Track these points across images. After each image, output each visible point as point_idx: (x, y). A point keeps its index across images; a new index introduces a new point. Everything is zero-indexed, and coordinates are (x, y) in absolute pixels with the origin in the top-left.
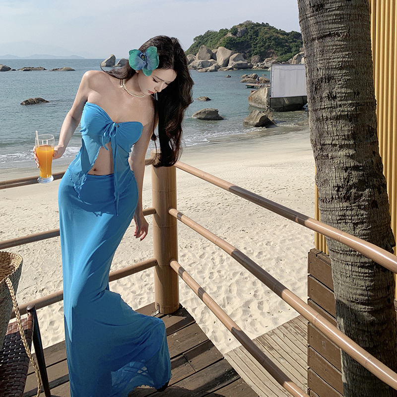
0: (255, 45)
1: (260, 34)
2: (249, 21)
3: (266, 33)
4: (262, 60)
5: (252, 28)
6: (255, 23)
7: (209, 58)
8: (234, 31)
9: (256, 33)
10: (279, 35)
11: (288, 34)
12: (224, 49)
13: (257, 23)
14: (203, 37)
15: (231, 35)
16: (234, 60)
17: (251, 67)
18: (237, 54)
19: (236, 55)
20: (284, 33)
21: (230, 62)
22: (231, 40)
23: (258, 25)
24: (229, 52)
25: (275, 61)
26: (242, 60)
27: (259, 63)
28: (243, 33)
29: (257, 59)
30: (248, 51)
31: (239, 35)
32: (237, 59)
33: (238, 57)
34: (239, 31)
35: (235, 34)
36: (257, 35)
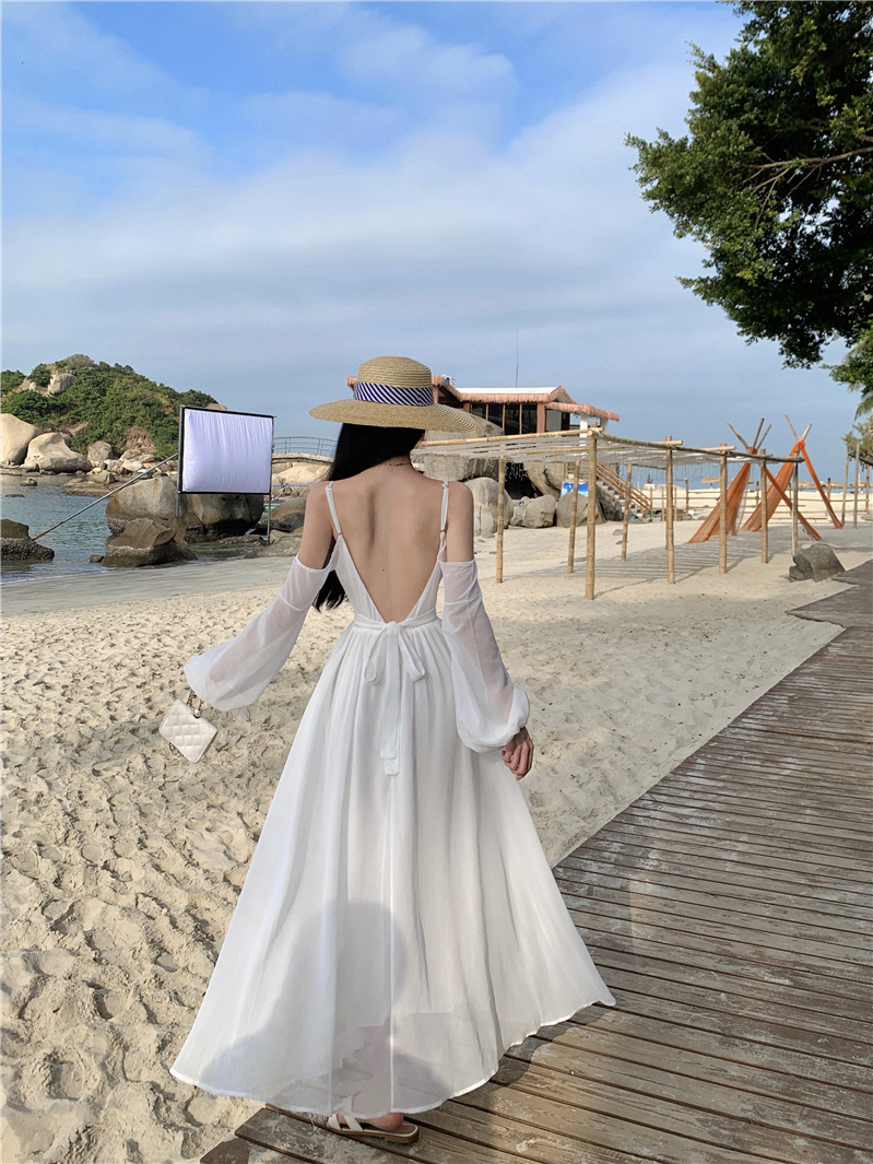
0: (97, 414)
2: (82, 356)
4: (115, 454)
5: (88, 374)
6: (97, 362)
8: (42, 377)
9: (102, 387)
10: (158, 395)
11: (178, 396)
12: (14, 421)
13: (101, 363)
15: (32, 386)
16: (42, 448)
17: (87, 469)
18: (51, 434)
19: (46, 437)
20: (171, 393)
21: (31, 454)
22: (33, 397)
23: (105, 368)
24: (28, 429)
25: (148, 456)
26: (61, 450)
27: (108, 462)
28: (67, 383)
29: (102, 450)
30: (78, 429)
31: (53, 387)
32: (51, 447)
33: (53, 441)
34: (55, 378)
35: (45, 384)
36: (103, 392)
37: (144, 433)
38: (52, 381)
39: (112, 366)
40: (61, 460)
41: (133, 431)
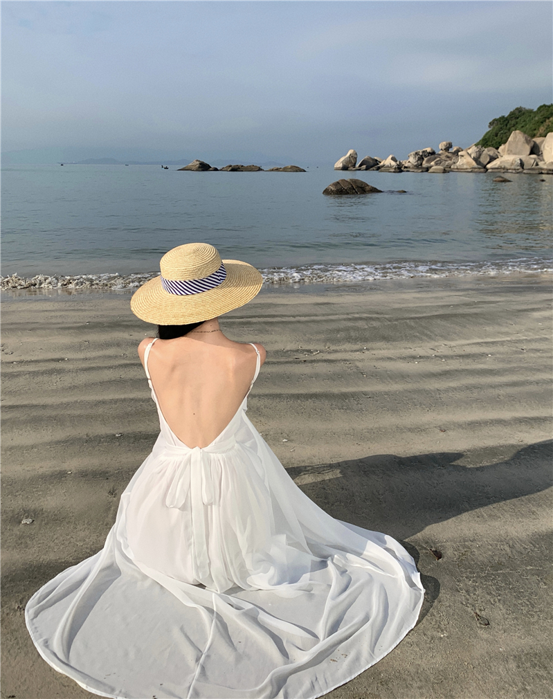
7: (528, 153)
14: (507, 119)
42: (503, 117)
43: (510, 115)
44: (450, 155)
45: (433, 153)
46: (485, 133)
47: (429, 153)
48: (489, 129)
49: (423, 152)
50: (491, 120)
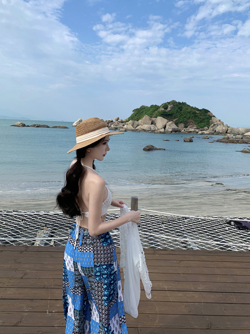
0: (180, 116)
1: (183, 109)
2: (174, 100)
3: (187, 109)
4: (186, 127)
5: (177, 105)
7: (151, 124)
8: (165, 106)
9: (181, 109)
10: (195, 111)
11: (200, 110)
12: (162, 118)
13: (179, 102)
15: (163, 109)
16: (170, 125)
17: (180, 131)
18: (171, 122)
20: (198, 110)
21: (167, 127)
22: (164, 112)
23: (179, 103)
24: (166, 120)
25: (195, 127)
26: (174, 126)
27: (185, 129)
28: (172, 108)
29: (182, 125)
30: (175, 120)
31: (169, 109)
32: (171, 125)
33: (172, 124)
34: (169, 106)
35: (166, 108)
36: (181, 110)
37: (192, 121)
38: (169, 108)
39: (181, 103)
40: (175, 129)
41: (189, 121)
42: (138, 108)
43: (140, 108)
44: (118, 122)
45: (112, 121)
46: (131, 114)
47: (111, 121)
48: (133, 113)
49: (109, 121)
50: (133, 110)
